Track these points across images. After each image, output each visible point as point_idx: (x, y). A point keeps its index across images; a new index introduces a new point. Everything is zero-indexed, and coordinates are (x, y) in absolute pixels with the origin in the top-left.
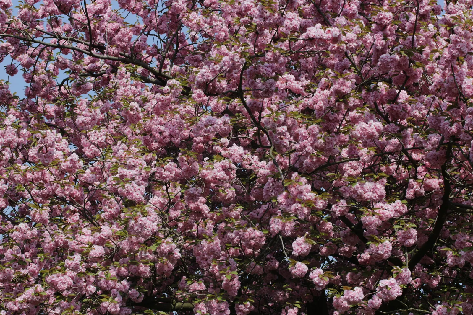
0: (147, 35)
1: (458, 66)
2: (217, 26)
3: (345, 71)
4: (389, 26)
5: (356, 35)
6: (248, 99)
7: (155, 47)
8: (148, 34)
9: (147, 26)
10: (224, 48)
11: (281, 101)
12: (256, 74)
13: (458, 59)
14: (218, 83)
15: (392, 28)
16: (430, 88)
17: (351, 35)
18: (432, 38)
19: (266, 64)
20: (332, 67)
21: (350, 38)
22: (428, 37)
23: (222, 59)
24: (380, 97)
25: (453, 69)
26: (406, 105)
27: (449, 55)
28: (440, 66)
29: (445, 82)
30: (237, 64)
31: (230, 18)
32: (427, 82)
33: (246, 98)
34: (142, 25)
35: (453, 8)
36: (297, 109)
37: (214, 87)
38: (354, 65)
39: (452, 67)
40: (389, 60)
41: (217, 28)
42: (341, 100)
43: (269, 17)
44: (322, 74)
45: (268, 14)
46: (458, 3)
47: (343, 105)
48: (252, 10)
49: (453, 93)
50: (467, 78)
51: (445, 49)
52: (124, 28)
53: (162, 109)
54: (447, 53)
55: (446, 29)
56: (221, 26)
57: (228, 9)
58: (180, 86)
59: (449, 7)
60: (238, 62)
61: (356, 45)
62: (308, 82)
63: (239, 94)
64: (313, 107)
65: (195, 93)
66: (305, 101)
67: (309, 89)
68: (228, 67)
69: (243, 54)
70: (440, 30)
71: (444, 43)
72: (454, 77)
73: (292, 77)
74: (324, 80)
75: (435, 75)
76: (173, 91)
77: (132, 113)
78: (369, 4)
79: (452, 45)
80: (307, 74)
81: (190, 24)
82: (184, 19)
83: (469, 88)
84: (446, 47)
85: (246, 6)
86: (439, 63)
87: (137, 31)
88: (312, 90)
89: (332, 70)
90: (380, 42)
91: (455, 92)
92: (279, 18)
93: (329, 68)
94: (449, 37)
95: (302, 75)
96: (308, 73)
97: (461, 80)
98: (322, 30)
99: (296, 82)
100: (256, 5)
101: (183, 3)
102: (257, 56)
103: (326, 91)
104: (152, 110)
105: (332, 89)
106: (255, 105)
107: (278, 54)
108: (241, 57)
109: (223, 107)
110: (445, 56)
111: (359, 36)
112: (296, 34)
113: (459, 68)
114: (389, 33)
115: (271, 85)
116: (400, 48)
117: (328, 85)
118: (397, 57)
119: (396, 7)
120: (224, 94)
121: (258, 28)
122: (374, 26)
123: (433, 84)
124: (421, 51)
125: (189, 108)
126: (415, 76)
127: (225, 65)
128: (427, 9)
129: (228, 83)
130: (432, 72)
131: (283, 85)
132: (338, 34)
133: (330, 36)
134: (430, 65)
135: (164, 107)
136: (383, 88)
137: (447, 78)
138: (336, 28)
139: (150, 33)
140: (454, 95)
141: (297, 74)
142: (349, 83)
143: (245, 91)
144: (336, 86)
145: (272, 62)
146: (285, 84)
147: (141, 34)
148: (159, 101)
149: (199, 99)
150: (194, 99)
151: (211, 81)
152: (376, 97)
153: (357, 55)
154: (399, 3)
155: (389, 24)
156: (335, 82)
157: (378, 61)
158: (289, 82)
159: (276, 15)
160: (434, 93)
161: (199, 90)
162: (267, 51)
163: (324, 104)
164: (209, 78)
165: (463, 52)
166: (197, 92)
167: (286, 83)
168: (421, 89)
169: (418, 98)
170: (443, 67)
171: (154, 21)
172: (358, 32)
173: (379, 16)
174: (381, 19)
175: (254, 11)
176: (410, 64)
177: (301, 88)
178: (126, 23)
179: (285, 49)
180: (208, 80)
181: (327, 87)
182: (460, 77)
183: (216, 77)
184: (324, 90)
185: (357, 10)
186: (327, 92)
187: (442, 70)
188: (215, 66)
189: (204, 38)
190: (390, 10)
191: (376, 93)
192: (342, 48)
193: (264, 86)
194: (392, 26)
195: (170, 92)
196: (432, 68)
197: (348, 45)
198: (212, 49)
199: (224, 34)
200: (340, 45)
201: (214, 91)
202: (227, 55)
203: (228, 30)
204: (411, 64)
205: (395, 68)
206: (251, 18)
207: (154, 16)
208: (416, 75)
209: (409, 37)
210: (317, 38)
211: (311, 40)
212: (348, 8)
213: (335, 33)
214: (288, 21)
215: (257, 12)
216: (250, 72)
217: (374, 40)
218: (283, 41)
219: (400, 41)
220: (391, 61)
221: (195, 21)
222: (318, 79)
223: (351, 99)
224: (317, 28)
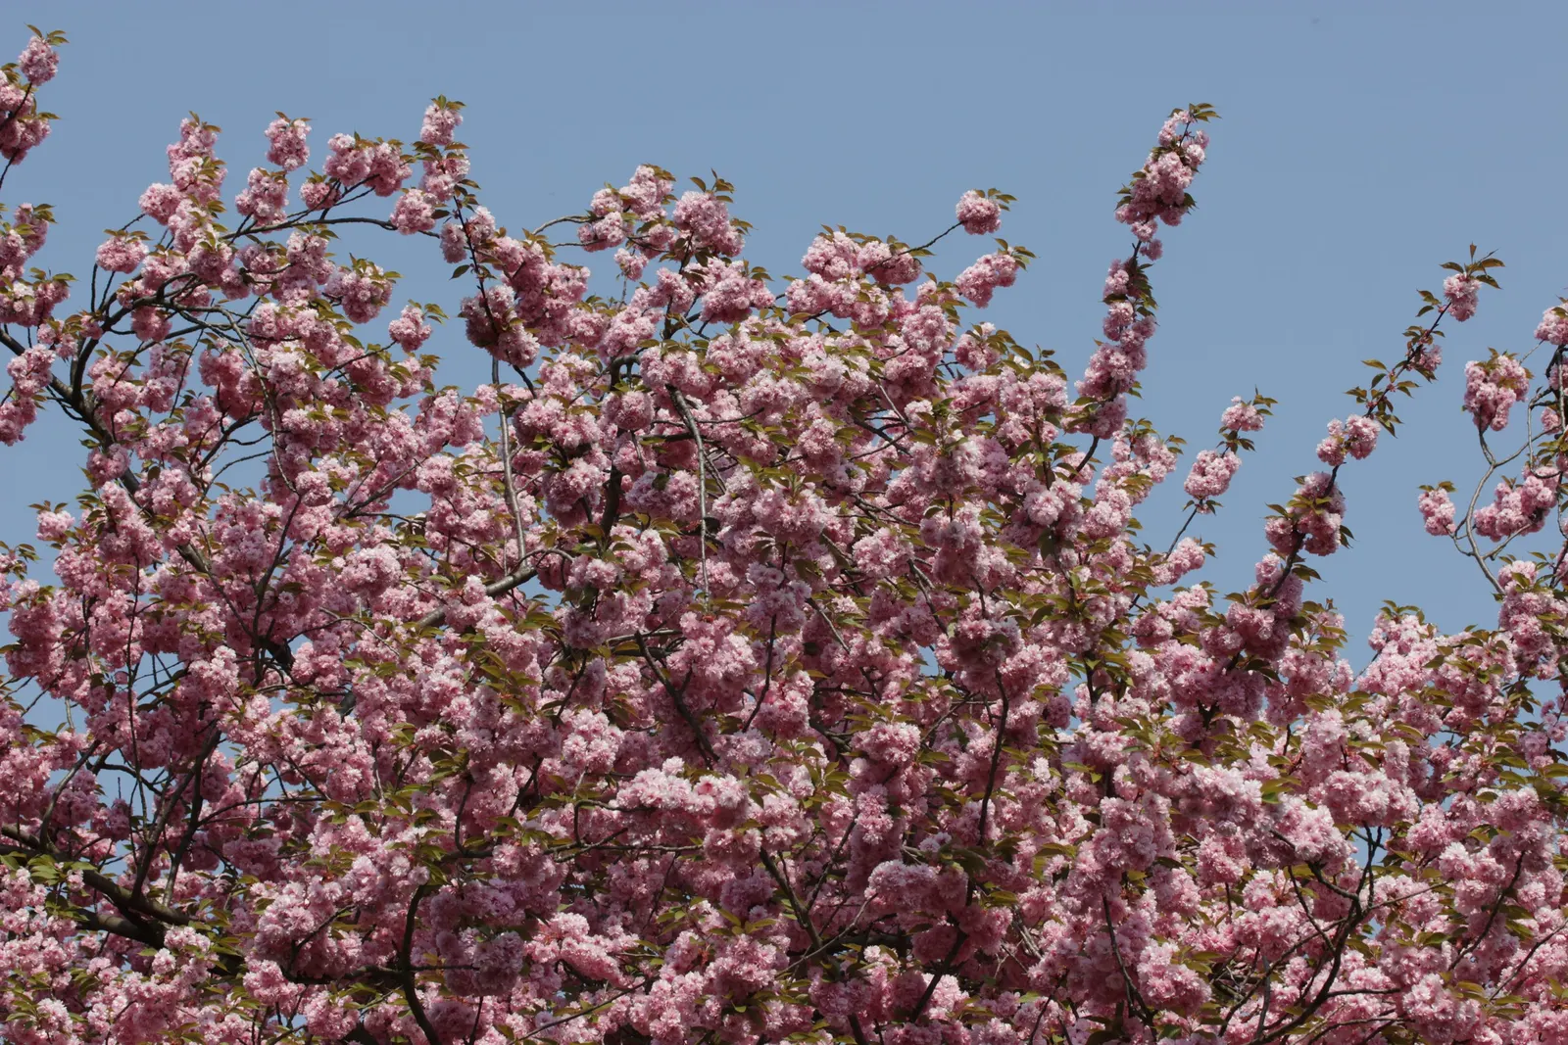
0: (96, 769)
1: (1126, 902)
2: (337, 745)
3: (754, 910)
4: (909, 769)
5: (794, 803)
6: (430, 997)
7: (123, 808)
8: (101, 765)
9: (97, 744)
10: (355, 826)
11: (541, 1003)
12: (463, 913)
13: (1125, 879)
14: (332, 942)
15: (918, 774)
16: (1034, 972)
17: (779, 802)
18: (1044, 804)
19: (496, 881)
20: (713, 892)
21: (777, 810)
22: (1031, 801)
23: (349, 866)
24: (869, 1000)
25: (1110, 912)
26: (955, 1028)
27: (1097, 867)
28: (1066, 900)
29: (1081, 952)
30: (400, 884)
31: (380, 722)
32: (1021, 949)
33: (424, 989)
34: (83, 736)
35: (1111, 711)
36: (594, 1031)
37: (318, 953)
38: (785, 890)
39: (1106, 904)
40: (902, 883)
41: (335, 752)
42: (742, 1009)
43: (511, 726)
44: (679, 916)
45: (508, 717)
46: (1127, 696)
47: (746, 1027)
48: (454, 703)
49: (1109, 991)
50: (1155, 943)
51: (1084, 844)
52: (23, 745)
53: (146, 1027)
54: (1090, 858)
55: (1087, 778)
56: (351, 747)
57: (375, 690)
58: (210, 951)
59: (1100, 708)
60: (406, 877)
61: (793, 833)
62: (631, 940)
63: (400, 977)
64: (646, 1027)
65: (255, 970)
66: (619, 1005)
67: (634, 961)
68: (369, 894)
69: (419, 853)
70: (1068, 781)
71: (1083, 825)
72: (1112, 937)
73: (579, 921)
74: (685, 938)
75: (1048, 926)
76: (185, 968)
77: (43, 1034)
78: (839, 689)
79: (1106, 831)
80: (630, 916)
81: (247, 735)
82: (227, 717)
83: (1160, 976)
84: (1088, 837)
85: (437, 689)
86: (1063, 891)
87: (66, 755)
88: (644, 966)
89: (715, 903)
90: (874, 820)
91: (1113, 986)
92: (545, 734)
93: (703, 896)
94: (1097, 805)
95: (612, 917)
96: (634, 913)
97: (1137, 948)
98: (685, 783)
99: (593, 939)
100: (469, 688)
101: (227, 666)
102: (467, 855)
103: (691, 975)
104: (109, 1027)
105: (711, 972)
106: (453, 1016)
107: (534, 852)
108: (413, 863)
109: (345, 1022)
110: (1082, 866)
111: (807, 805)
112: (602, 784)
113: (1128, 909)
114: (906, 790)
115: (509, 952)
116: (942, 842)
117: (700, 957)
118: (932, 872)
119: (927, 703)
120: (349, 978)
121: (471, 763)
122: (856, 767)
123: (1043, 960)
124: (1008, 850)
125: (235, 1021)
126: (987, 934)
127: (360, 886)
128: (1028, 713)
129: (366, 938)
130: (1040, 914)
131: (548, 948)
132: (737, 799)
133: (711, 802)
134: (1033, 892)
135: (152, 1021)
136: (881, 967)
137: (1088, 941)
138: (732, 779)
139: (108, 761)
140: (1110, 995)
141: (594, 911)
142: (768, 953)
143: (421, 969)
144: (724, 962)
145: (513, 877)
146: (554, 944)
147: (78, 767)
148: (134, 998)
149: (266, 992)
150: (251, 989)
151: (309, 937)
152: (856, 1001)
153: (795, 857)
154: (935, 691)
155: (907, 764)
156: (722, 949)
157: (867, 885)
158: (568, 940)
159: (536, 723)
160: (1043, 991)
161: (265, 963)
162: (501, 841)
163: (685, 1019)
164: (304, 926)
165: (1142, 858)
166: (260, 970)
167: (560, 939)
168: (1003, 970)
169: (993, 1003)
170: (1078, 903)
171: (126, 728)
172: (804, 793)
173: (876, 736)
174: (884, 745)
175: (461, 707)
176: (970, 892)
177: (609, 960)
178: (30, 728)
179: (563, 831)
180: (299, 932)
181: (696, 961)
182: (1132, 938)
183: (327, 924)
184: (685, 972)
185: (805, 711)
186: (694, 980)
187: (1075, 912)
188: (327, 887)
189: (286, 785)
190: (909, 714)
191: (856, 988)
192: (746, 841)
193: (484, 957)
194: (916, 768)
195: (177, 971)
196: (1041, 904)
197: (769, 833)
198: (317, 827)
199: (357, 772)
200: (741, 831)
201: (319, 967)
202: (364, 848)
203: (371, 760)
204: (977, 894)
205: (923, 905)
206: (451, 729)
207: (126, 711)
208: (990, 929)
209: (971, 804)
210: (667, 809)
211: (646, 813)
212: (778, 704)
213: (727, 793)
214: (580, 739)
215: (473, 712)
216: (440, 907)
217: (857, 812)
218: (557, 805)
219: (943, 816)
220: (910, 886)
221: (262, 727)
222: (667, 932)
223: (776, 1006)
224: (668, 774)
